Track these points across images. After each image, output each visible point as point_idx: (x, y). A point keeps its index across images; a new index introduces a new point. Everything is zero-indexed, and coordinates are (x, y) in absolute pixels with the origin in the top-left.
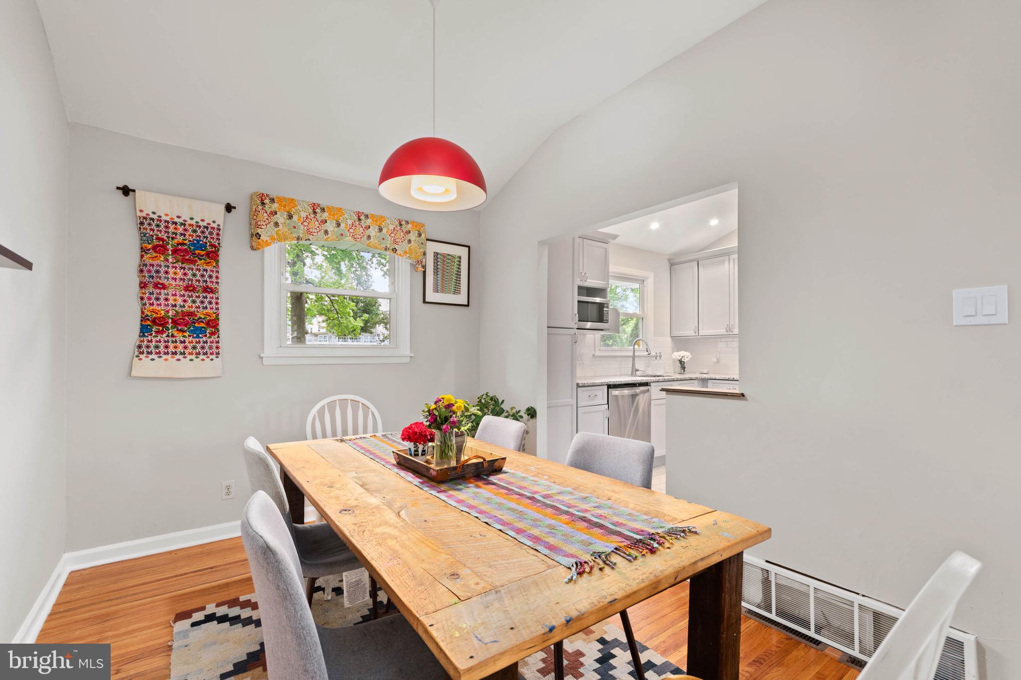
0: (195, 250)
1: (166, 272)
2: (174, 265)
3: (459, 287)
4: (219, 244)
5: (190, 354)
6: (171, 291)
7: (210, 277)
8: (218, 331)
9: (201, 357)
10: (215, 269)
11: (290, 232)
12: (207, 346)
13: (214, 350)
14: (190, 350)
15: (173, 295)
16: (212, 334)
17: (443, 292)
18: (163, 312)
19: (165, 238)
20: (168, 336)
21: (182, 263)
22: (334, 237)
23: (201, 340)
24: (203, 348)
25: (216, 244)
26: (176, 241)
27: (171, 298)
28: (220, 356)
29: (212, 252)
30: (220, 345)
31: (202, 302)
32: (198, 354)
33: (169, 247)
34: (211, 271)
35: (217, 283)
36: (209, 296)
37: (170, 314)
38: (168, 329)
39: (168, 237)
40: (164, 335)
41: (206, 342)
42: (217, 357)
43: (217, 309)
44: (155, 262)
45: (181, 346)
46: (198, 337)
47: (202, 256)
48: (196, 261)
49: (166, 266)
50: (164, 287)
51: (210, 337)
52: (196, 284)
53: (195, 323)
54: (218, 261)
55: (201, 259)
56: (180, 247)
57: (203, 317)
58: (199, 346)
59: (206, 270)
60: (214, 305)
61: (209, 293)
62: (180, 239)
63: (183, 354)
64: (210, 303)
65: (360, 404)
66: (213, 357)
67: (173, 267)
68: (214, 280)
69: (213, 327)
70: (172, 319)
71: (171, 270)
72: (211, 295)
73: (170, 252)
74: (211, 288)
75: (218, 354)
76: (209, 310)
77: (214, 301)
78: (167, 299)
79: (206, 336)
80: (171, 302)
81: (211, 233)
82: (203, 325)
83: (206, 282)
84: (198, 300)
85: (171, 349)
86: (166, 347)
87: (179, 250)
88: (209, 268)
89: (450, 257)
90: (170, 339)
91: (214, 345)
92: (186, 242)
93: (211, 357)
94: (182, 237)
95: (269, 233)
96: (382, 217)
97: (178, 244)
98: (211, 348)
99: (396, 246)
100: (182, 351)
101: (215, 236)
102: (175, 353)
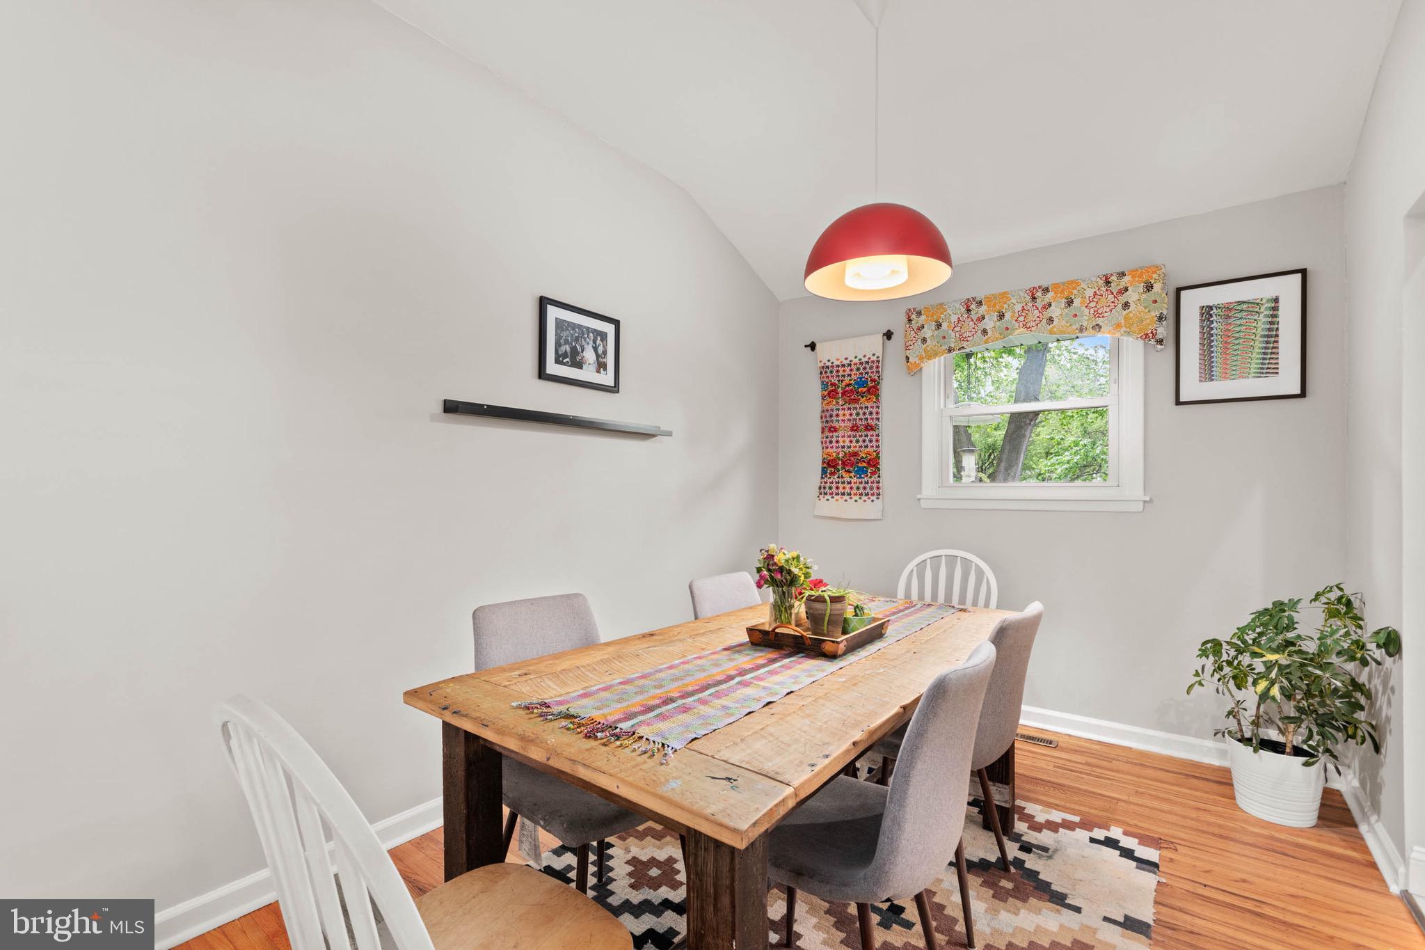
0: (858, 388)
1: (837, 415)
2: (843, 407)
3: (1276, 361)
4: (879, 377)
5: (855, 494)
6: (841, 433)
7: (871, 413)
8: (879, 470)
9: (864, 498)
10: (875, 405)
11: (939, 345)
12: (868, 486)
13: (875, 491)
14: (854, 491)
15: (842, 437)
16: (873, 473)
17: (1225, 378)
18: (834, 454)
19: (837, 382)
20: (838, 477)
21: (849, 404)
22: (997, 335)
23: (863, 480)
24: (865, 488)
25: (876, 378)
26: (844, 383)
27: (841, 439)
28: (880, 497)
29: (873, 387)
30: (880, 485)
31: (864, 441)
32: (861, 494)
33: (840, 390)
34: (871, 407)
35: (878, 419)
36: (870, 433)
37: (840, 456)
38: (838, 470)
39: (839, 381)
40: (836, 476)
41: (867, 483)
42: (878, 498)
43: (878, 447)
44: (829, 408)
45: (848, 486)
46: (861, 477)
47: (864, 393)
48: (859, 399)
49: (836, 409)
50: (836, 430)
51: (871, 477)
52: (859, 423)
53: (858, 463)
54: (878, 395)
55: (863, 397)
56: (847, 388)
57: (864, 456)
58: (861, 486)
59: (867, 407)
60: (874, 443)
61: (869, 430)
62: (847, 380)
63: (849, 494)
64: (871, 441)
65: (974, 565)
66: (874, 498)
67: (842, 409)
68: (874, 416)
69: (874, 466)
70: (842, 460)
71: (841, 413)
72: (871, 433)
73: (840, 395)
74: (871, 426)
75: (878, 494)
76: (869, 449)
77: (874, 438)
78: (837, 442)
79: (867, 476)
80: (841, 444)
81: (871, 368)
82: (864, 465)
83: (867, 419)
84: (861, 439)
85: (841, 490)
86: (837, 488)
87: (847, 391)
88: (869, 405)
89: (1244, 306)
90: (840, 480)
91: (875, 485)
92: (852, 382)
93: (872, 498)
94: (849, 378)
95: (917, 353)
96: (1072, 282)
97: (846, 386)
98: (871, 488)
99: (1100, 321)
100: (849, 492)
101: (874, 370)
102: (843, 494)
